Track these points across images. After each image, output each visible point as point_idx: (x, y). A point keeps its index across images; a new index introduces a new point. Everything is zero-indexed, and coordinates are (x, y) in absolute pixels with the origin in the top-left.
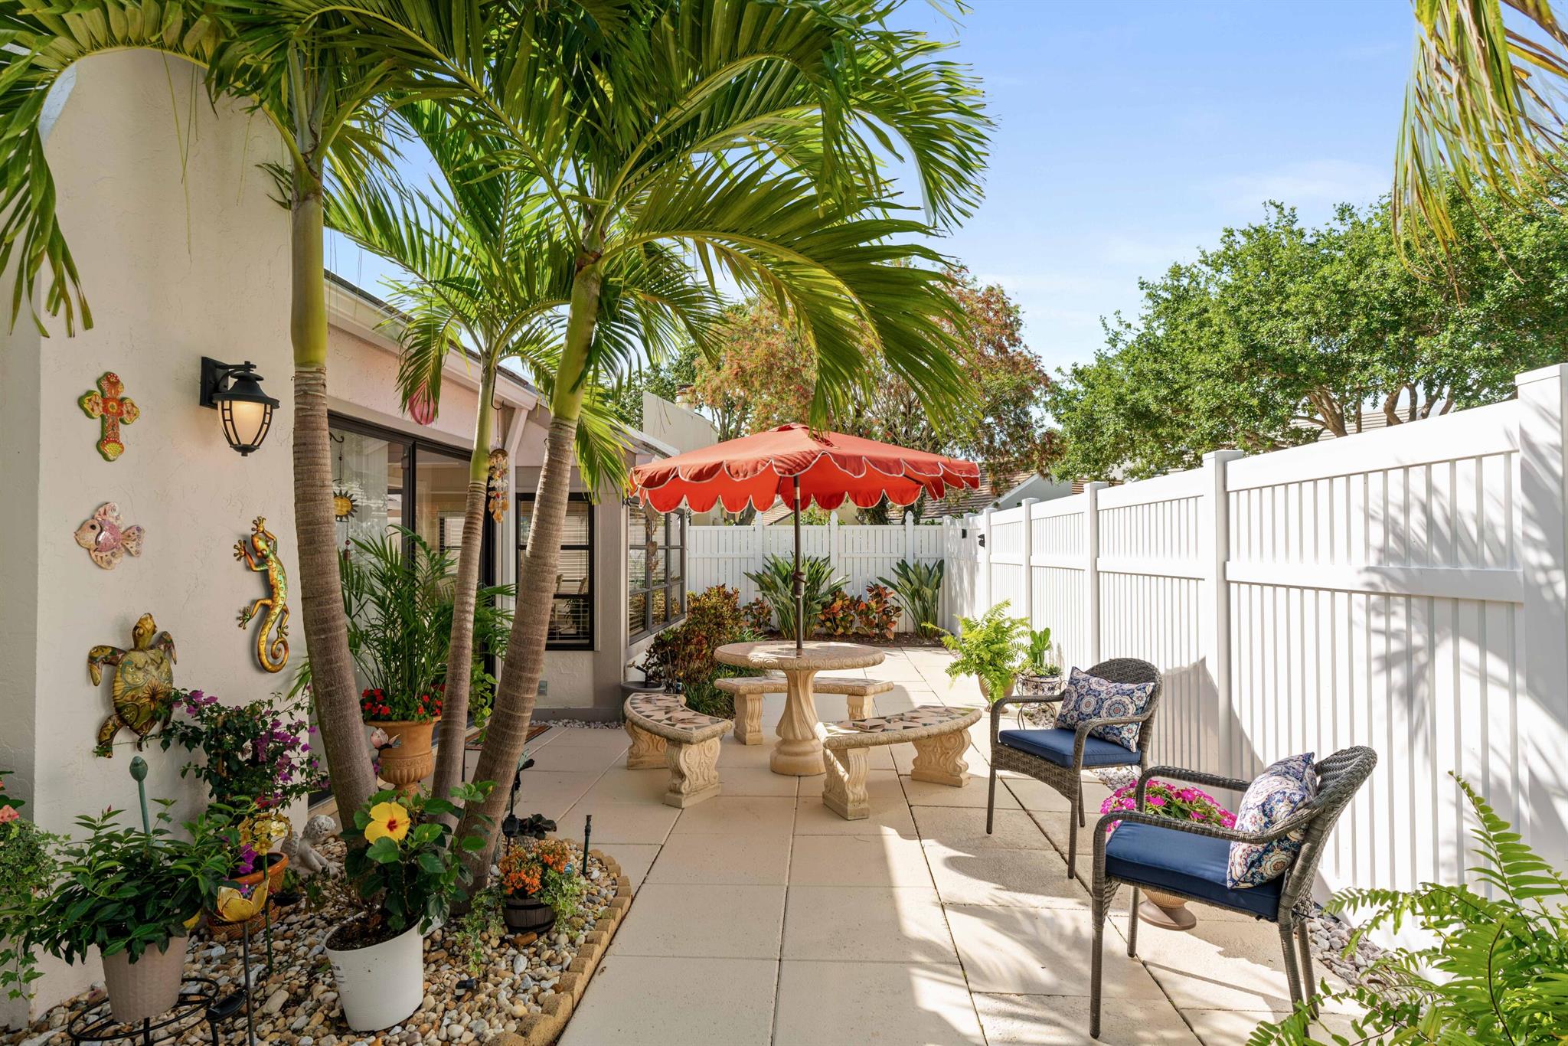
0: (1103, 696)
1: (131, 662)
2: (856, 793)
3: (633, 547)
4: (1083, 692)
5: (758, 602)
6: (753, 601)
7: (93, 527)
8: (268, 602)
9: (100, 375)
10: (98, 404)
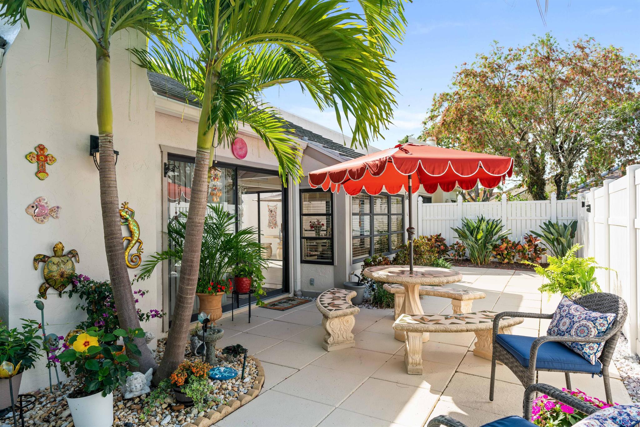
0: (576, 319)
1: (51, 261)
2: (415, 358)
3: (354, 214)
4: (564, 314)
5: (458, 243)
6: (455, 243)
7: (33, 207)
8: (130, 238)
9: (36, 145)
10: (34, 157)
